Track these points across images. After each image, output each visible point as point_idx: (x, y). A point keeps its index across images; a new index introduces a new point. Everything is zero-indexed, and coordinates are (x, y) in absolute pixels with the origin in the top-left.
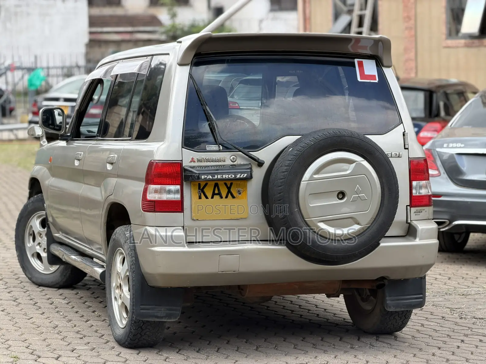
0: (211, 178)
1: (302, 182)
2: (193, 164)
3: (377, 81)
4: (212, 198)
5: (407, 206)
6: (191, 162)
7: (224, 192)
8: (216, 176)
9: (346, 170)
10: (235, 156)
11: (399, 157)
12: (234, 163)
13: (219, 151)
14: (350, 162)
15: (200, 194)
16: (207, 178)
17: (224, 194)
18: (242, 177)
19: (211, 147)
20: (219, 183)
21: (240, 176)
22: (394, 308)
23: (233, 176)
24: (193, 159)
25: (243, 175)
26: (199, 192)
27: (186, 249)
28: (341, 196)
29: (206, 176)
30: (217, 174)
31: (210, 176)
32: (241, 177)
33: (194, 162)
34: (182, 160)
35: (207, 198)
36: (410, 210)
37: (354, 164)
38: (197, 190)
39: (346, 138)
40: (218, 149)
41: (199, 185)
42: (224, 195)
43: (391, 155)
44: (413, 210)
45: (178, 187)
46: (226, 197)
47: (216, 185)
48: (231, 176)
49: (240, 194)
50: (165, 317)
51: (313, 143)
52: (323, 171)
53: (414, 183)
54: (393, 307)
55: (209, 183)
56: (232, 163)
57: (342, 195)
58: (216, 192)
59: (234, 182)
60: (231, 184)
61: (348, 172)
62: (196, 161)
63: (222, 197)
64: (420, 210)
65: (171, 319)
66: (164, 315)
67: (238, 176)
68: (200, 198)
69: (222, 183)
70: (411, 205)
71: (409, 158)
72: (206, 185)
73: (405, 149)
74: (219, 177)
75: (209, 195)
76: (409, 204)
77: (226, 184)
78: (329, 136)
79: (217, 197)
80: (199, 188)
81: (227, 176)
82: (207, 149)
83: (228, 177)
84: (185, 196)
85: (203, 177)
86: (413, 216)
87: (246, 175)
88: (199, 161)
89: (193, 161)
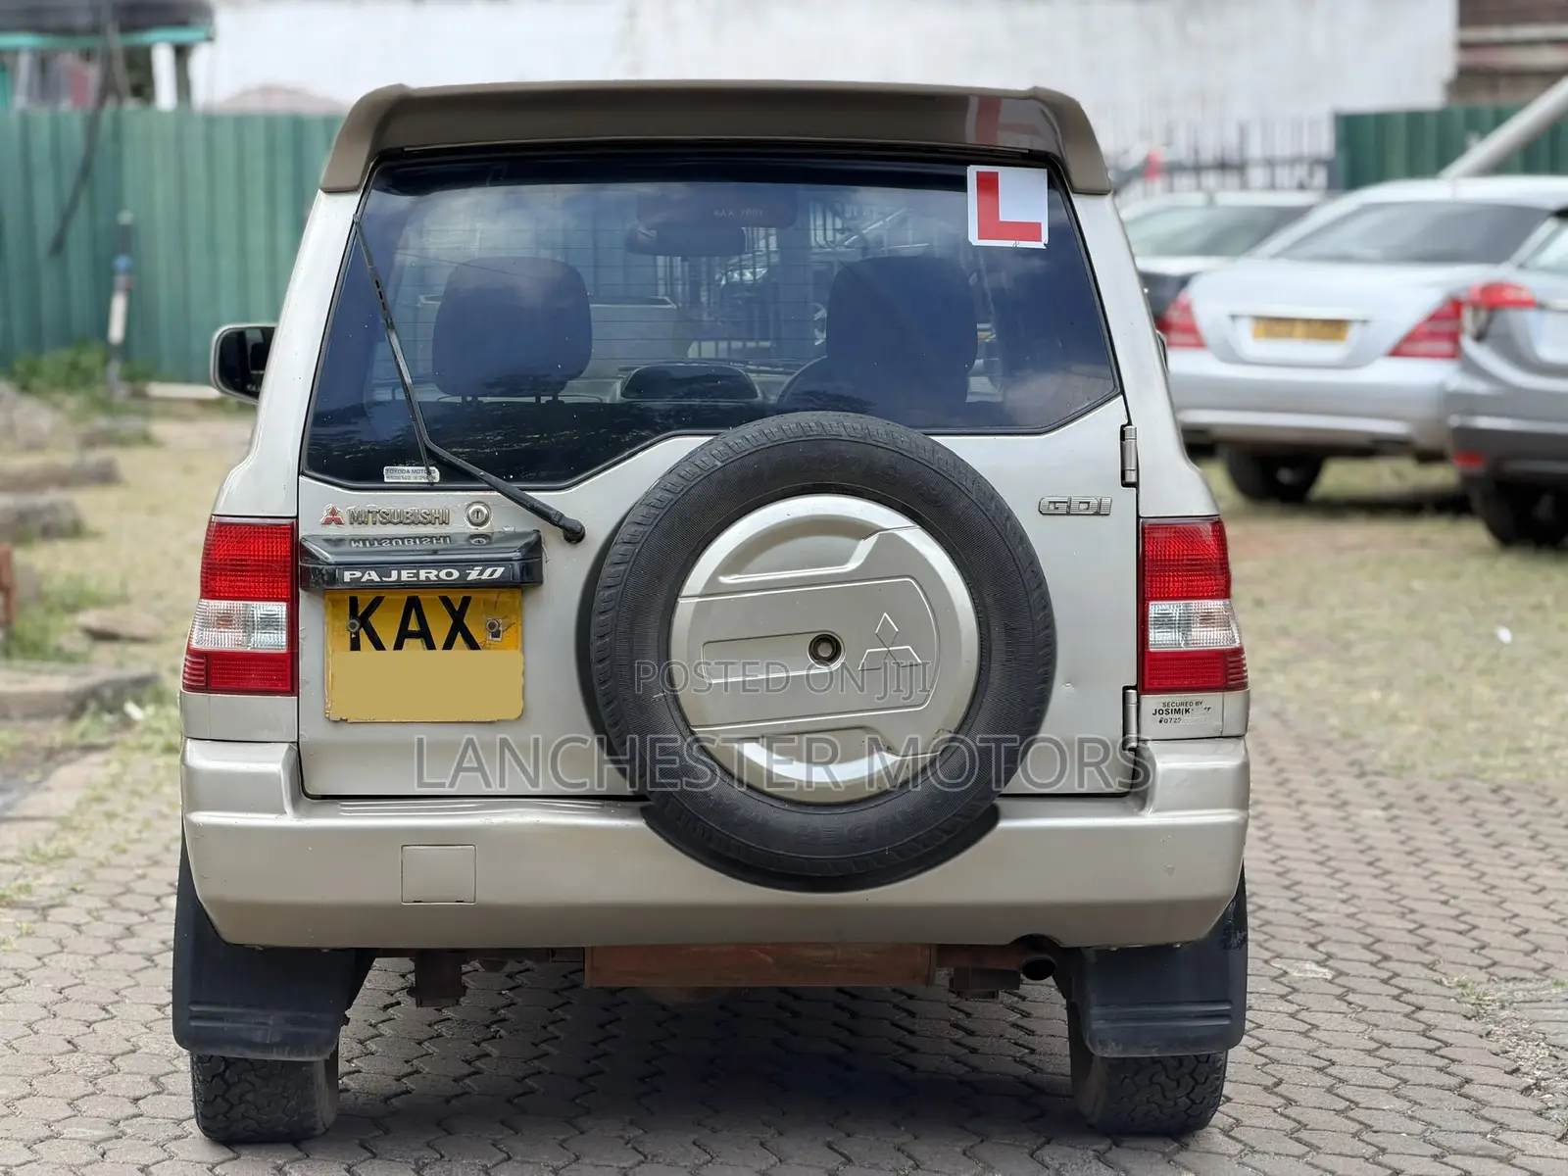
0: (377, 579)
1: (681, 601)
2: (333, 531)
3: (1040, 245)
4: (399, 646)
5: (1126, 688)
6: (328, 522)
7: (440, 627)
8: (394, 574)
9: (844, 561)
10: (485, 505)
11: (1097, 514)
12: (482, 529)
13: (430, 487)
14: (859, 530)
15: (357, 634)
16: (364, 580)
17: (439, 636)
18: (485, 576)
19: (402, 471)
20: (424, 597)
21: (481, 573)
22: (1120, 1048)
23: (456, 574)
24: (333, 512)
25: (489, 571)
26: (352, 626)
27: (289, 820)
28: (825, 651)
29: (358, 574)
30: (400, 565)
31: (373, 573)
32: (483, 577)
33: (339, 522)
34: (297, 517)
35: (379, 646)
36: (1138, 702)
37: (873, 539)
38: (345, 620)
39: (843, 448)
40: (423, 481)
41: (354, 602)
42: (439, 639)
43: (1069, 507)
44: (1151, 702)
45: (280, 609)
46: (448, 645)
47: (413, 605)
48: (449, 574)
49: (496, 635)
50: (280, 1045)
51: (719, 464)
52: (763, 559)
53: (1155, 608)
54: (1113, 1044)
55: (388, 596)
56: (473, 527)
57: (825, 646)
58: (413, 626)
59: (476, 596)
60: (466, 601)
61: (851, 566)
62: (345, 519)
63: (431, 646)
64: (1182, 704)
65: (303, 1055)
66: (277, 1039)
67: (473, 575)
68: (355, 645)
69: (435, 595)
70: (1142, 688)
71: (1138, 517)
72: (376, 602)
73: (1126, 485)
74: (405, 575)
75: (388, 637)
76: (1134, 684)
77: (446, 602)
78: (782, 439)
79: (413, 646)
80: (353, 613)
81: (435, 572)
82: (386, 480)
83: (437, 576)
84: (302, 639)
85: (347, 576)
86: (1151, 727)
87: (500, 570)
88: (357, 519)
89: (333, 519)
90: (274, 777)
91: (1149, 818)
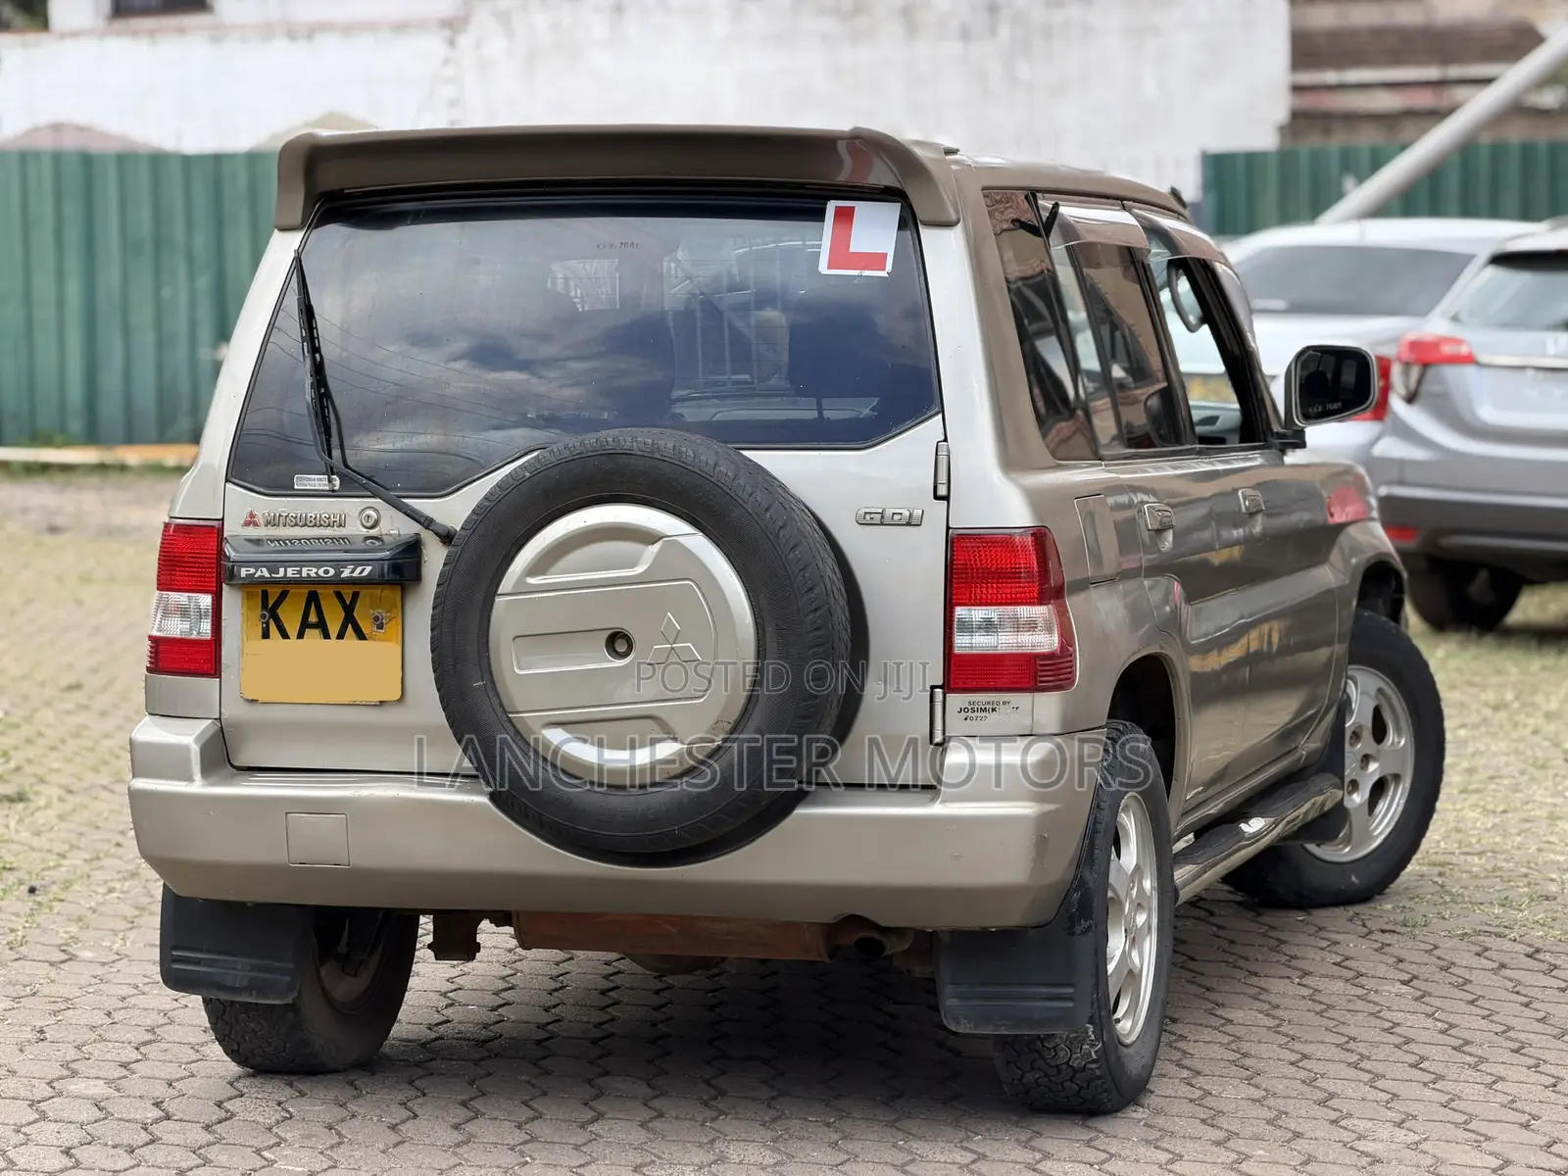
1: (498, 599)
2: (252, 532)
3: (884, 274)
4: (300, 635)
5: (933, 688)
6: (247, 524)
7: (334, 620)
9: (633, 565)
10: (376, 510)
11: (909, 524)
12: (372, 532)
13: (332, 494)
14: (647, 537)
15: (267, 624)
16: (256, 576)
17: (334, 629)
18: (356, 574)
19: (309, 479)
20: (320, 590)
21: (353, 572)
22: (972, 1025)
24: (252, 515)
25: (359, 569)
26: (263, 617)
27: (198, 787)
28: (621, 647)
30: (286, 563)
33: (256, 524)
34: (223, 519)
35: (285, 635)
36: (944, 697)
37: (660, 544)
38: (259, 611)
39: (632, 461)
40: (327, 488)
41: (265, 596)
42: (334, 630)
43: (882, 517)
44: (956, 700)
45: (206, 600)
46: (340, 636)
47: (313, 599)
48: (326, 572)
49: (380, 627)
50: (248, 989)
51: (528, 475)
52: (563, 563)
53: (960, 612)
54: (965, 1021)
55: (293, 590)
56: (365, 530)
57: (618, 642)
58: (313, 618)
59: (364, 592)
60: (355, 596)
61: (639, 570)
62: (262, 522)
63: (327, 636)
64: (989, 703)
65: (269, 999)
66: (245, 983)
67: (346, 573)
68: (266, 635)
69: (330, 590)
70: (948, 687)
71: (948, 528)
72: (283, 595)
73: (936, 497)
74: (291, 572)
75: (292, 628)
76: (940, 683)
77: (339, 596)
78: (581, 453)
79: (313, 634)
80: (264, 606)
81: (315, 570)
82: (296, 487)
83: (316, 573)
84: (225, 627)
85: (244, 572)
86: (956, 725)
87: (368, 569)
88: (271, 522)
89: (251, 521)
90: (186, 748)
91: (937, 809)
